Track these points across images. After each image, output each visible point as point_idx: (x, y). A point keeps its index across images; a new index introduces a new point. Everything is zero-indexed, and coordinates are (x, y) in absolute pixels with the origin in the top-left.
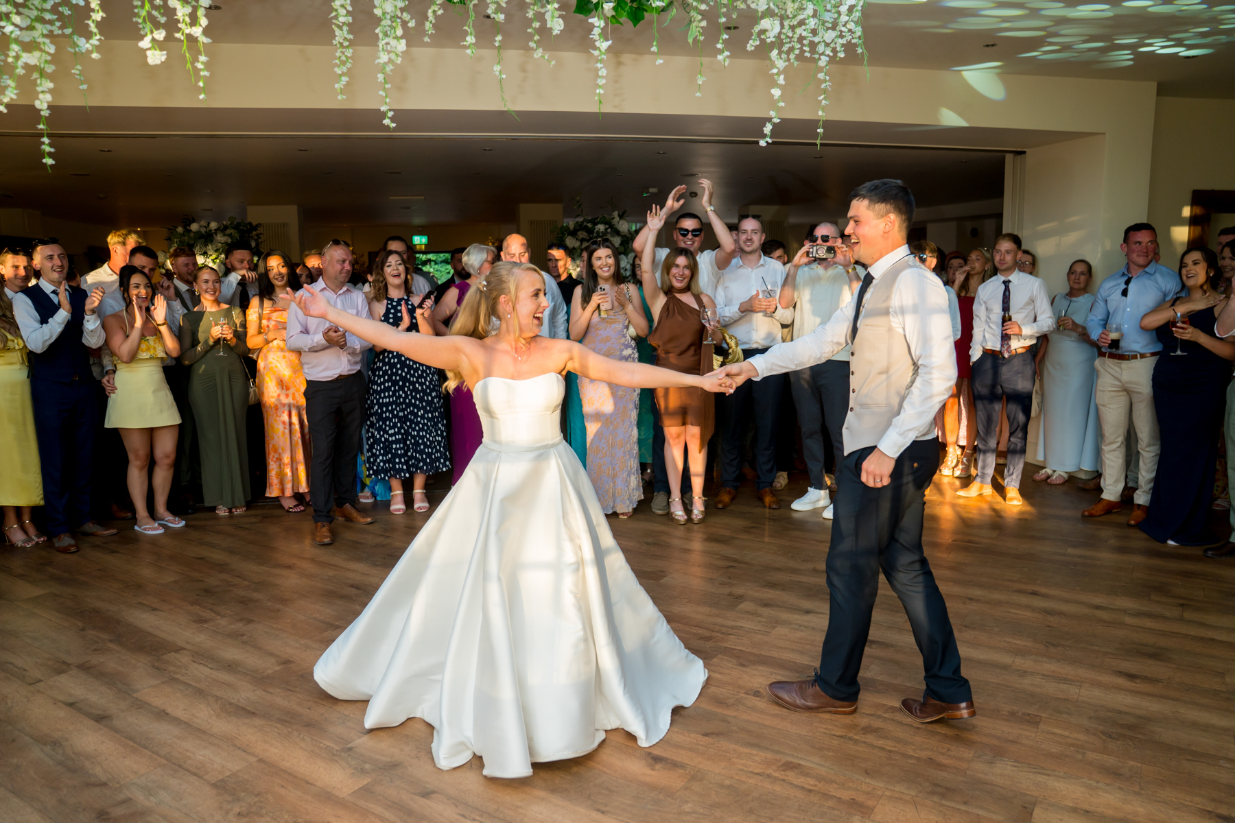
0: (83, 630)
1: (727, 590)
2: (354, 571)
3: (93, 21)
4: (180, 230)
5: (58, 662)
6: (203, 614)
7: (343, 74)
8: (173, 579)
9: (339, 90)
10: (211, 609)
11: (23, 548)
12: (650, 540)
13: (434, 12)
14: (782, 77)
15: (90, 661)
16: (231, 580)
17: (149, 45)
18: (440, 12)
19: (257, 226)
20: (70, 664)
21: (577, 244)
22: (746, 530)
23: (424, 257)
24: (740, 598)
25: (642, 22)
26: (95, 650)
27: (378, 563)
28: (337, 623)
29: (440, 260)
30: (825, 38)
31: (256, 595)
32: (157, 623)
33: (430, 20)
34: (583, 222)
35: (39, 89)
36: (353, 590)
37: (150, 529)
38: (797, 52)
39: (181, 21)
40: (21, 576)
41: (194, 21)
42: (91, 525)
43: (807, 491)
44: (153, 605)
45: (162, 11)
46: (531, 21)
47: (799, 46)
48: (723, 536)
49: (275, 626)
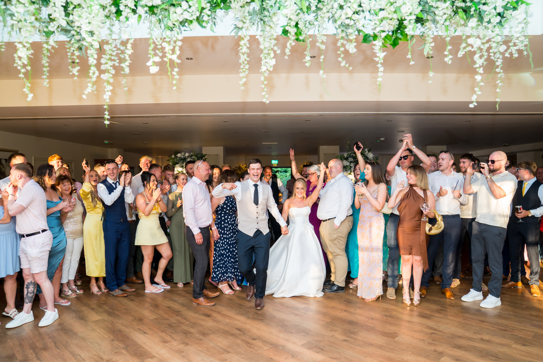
0: (113, 340)
1: (433, 348)
2: (239, 320)
3: (128, 54)
4: (173, 156)
5: (99, 357)
6: (166, 338)
7: (244, 77)
8: (156, 317)
9: (241, 85)
10: (170, 336)
11: (97, 295)
12: (387, 314)
13: (291, 44)
14: (482, 69)
15: (112, 358)
16: (181, 320)
17: (151, 64)
18: (293, 44)
19: (205, 155)
20: (104, 359)
21: (348, 164)
22: (438, 311)
23: (276, 170)
24: (441, 354)
25: (397, 46)
26: (116, 352)
27: (250, 317)
28: (229, 350)
29: (283, 171)
30: (499, 50)
31: (192, 330)
32: (145, 340)
33: (288, 48)
34: (351, 154)
35: (106, 90)
36: (238, 331)
37: (150, 289)
38: (486, 57)
39: (167, 52)
40: (93, 309)
41: (173, 51)
42: (125, 286)
43: (470, 291)
44: (144, 331)
45: (161, 51)
46: (340, 47)
47: (487, 54)
48: (426, 314)
49: (199, 348)
